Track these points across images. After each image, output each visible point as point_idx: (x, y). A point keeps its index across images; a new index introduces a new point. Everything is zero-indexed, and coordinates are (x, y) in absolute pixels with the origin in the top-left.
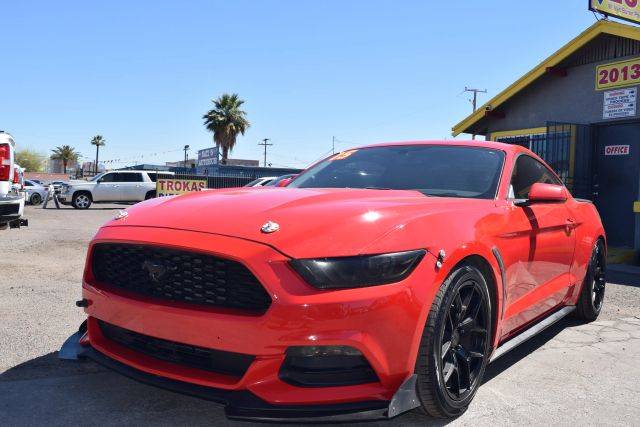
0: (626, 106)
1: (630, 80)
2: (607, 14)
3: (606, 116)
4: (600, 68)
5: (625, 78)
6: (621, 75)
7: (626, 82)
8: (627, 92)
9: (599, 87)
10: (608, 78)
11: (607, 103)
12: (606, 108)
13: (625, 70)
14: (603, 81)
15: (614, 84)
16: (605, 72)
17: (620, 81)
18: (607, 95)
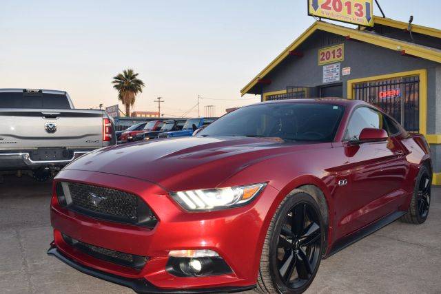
0: (335, 74)
1: (336, 59)
2: (320, 17)
3: (325, 81)
4: (321, 51)
5: (334, 57)
6: (332, 55)
7: (334, 59)
8: (335, 66)
9: (321, 63)
10: (325, 57)
11: (325, 73)
12: (324, 77)
13: (334, 52)
14: (322, 59)
15: (328, 61)
16: (323, 53)
17: (331, 59)
18: (325, 68)
